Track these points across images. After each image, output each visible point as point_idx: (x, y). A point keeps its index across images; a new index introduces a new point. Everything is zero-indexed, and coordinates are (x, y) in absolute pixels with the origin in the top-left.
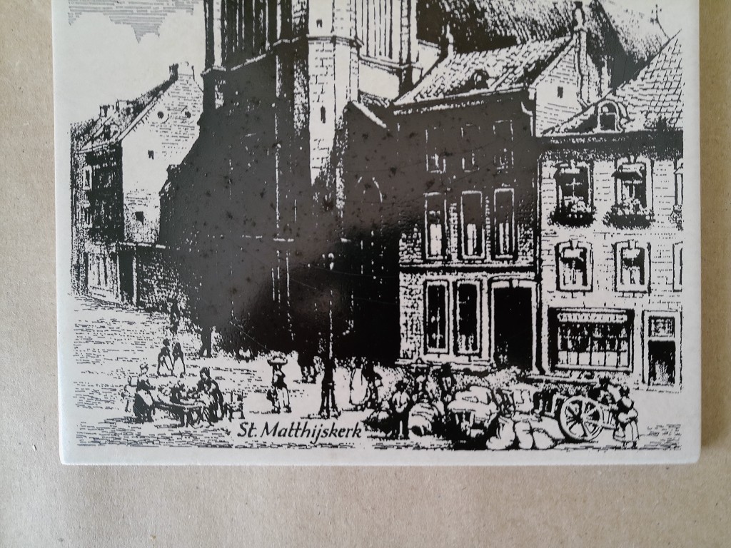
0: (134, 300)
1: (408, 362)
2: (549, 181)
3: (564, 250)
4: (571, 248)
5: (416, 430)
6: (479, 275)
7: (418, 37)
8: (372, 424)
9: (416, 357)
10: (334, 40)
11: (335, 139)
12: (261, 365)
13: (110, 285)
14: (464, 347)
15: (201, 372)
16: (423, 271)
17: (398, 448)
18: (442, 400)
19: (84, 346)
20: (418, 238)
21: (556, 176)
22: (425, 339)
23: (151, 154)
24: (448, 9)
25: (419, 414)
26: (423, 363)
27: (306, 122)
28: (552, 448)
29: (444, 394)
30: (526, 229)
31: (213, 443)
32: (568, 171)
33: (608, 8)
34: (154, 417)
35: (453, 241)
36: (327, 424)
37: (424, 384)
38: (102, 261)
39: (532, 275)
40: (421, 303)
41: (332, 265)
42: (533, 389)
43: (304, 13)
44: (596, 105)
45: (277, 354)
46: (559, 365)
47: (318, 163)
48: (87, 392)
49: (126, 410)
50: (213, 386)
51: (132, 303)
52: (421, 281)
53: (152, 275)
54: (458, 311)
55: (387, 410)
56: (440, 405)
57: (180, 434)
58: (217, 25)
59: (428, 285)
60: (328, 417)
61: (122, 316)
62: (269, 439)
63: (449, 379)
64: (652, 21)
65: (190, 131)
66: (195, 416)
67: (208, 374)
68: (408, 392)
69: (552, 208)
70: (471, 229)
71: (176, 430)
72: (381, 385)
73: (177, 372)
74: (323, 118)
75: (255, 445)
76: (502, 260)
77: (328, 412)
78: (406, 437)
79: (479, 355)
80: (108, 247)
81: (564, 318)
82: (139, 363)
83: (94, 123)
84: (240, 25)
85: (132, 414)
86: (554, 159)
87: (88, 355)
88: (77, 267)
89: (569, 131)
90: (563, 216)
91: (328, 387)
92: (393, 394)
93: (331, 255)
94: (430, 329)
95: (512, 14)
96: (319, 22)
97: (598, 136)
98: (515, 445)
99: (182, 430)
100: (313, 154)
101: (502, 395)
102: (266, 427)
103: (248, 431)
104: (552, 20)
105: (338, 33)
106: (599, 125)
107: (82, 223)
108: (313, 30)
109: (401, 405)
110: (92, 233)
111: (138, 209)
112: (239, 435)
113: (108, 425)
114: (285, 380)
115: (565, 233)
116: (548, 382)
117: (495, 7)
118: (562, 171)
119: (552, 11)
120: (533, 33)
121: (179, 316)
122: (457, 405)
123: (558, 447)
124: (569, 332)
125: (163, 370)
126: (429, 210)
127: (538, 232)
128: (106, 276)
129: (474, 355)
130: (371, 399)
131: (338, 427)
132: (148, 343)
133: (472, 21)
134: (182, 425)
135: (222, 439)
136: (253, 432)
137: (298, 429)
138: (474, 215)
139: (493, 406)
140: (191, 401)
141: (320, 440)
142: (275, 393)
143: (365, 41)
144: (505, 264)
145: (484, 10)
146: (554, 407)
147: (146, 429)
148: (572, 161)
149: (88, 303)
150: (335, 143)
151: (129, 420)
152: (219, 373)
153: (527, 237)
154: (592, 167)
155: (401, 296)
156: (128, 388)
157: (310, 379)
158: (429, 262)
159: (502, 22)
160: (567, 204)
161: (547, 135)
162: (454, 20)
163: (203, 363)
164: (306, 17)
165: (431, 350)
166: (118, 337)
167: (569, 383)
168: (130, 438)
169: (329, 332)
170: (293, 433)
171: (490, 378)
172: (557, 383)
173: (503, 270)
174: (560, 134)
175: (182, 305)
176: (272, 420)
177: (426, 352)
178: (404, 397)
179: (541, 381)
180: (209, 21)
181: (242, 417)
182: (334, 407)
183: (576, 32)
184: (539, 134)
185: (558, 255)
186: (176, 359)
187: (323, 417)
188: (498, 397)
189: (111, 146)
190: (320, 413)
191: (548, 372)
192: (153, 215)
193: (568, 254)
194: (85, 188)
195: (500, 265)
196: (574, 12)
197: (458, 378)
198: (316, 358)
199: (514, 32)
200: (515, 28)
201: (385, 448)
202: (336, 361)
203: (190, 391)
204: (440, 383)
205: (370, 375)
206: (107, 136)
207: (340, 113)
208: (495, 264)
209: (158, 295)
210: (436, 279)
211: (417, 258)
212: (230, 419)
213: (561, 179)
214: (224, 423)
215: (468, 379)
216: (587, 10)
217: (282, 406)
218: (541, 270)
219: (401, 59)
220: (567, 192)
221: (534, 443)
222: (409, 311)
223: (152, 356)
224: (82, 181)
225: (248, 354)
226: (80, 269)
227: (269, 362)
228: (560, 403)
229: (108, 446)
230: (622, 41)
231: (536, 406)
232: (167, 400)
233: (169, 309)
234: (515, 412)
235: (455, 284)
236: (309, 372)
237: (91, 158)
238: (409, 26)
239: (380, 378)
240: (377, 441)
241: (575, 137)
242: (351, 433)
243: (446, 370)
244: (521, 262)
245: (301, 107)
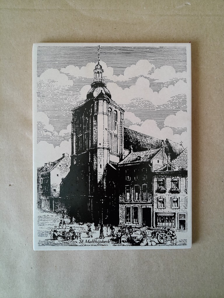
0: (53, 210)
1: (121, 225)
2: (155, 183)
3: (159, 199)
4: (161, 198)
5: (123, 241)
6: (139, 205)
7: (124, 148)
8: (112, 240)
9: (123, 224)
10: (104, 148)
11: (104, 172)
12: (85, 226)
13: (47, 207)
14: (135, 222)
15: (70, 228)
16: (125, 204)
17: (119, 245)
18: (129, 234)
19: (40, 222)
20: (124, 196)
21: (157, 181)
22: (125, 220)
23: (58, 175)
24: (131, 141)
25: (124, 237)
26: (125, 225)
27: (97, 168)
28: (156, 245)
29: (130, 233)
30: (150, 194)
31: (73, 245)
32: (160, 180)
33: (170, 141)
34: (58, 239)
35: (132, 197)
36: (101, 240)
37: (125, 230)
38: (45, 201)
39: (151, 205)
40: (124, 211)
41: (103, 202)
42: (151, 231)
43: (96, 142)
44: (167, 165)
45: (89, 223)
46: (158, 226)
47: (100, 178)
48: (41, 233)
49: (51, 237)
50: (73, 231)
51: (53, 211)
52: (125, 206)
53: (58, 204)
54: (133, 213)
55: (116, 237)
56: (129, 235)
57: (65, 243)
58: (74, 144)
59: (126, 207)
60: (102, 238)
61: (50, 214)
62: (87, 244)
63: (131, 229)
64: (180, 145)
65: (67, 170)
66: (68, 238)
67: (72, 228)
68: (121, 232)
69: (156, 189)
70: (137, 194)
71: (63, 242)
72: (115, 231)
73: (64, 228)
74: (101, 167)
75: (83, 245)
76: (144, 201)
77: (102, 237)
78: (121, 243)
79: (139, 224)
80: (47, 198)
81: (159, 215)
82: (54, 226)
83: (43, 167)
84: (80, 144)
85: (52, 238)
86: (157, 177)
87: (41, 224)
88: (39, 202)
89: (160, 171)
90: (159, 191)
91: (102, 231)
92: (118, 233)
93: (102, 200)
94: (127, 217)
95: (147, 143)
96: (100, 144)
97: (167, 172)
98: (147, 245)
99: (65, 242)
100: (98, 176)
101: (144, 233)
102: (86, 241)
103: (82, 242)
104: (156, 144)
105: (105, 147)
106: (168, 169)
107: (40, 192)
108: (99, 146)
109: (119, 235)
110: (42, 194)
111: (54, 188)
112: (79, 243)
113: (46, 241)
114: (91, 230)
115: (159, 195)
116: (155, 230)
117: (143, 141)
118: (159, 180)
119: (156, 142)
120: (152, 147)
121: (64, 214)
122: (133, 235)
123: (157, 245)
124: (160, 218)
125: (60, 227)
126: (126, 189)
127: (153, 195)
128: (46, 205)
129: (137, 223)
130: (112, 234)
131: (104, 241)
132: (57, 221)
133: (137, 144)
134: (65, 241)
135: (75, 244)
136: (83, 242)
137: (94, 241)
138: (137, 190)
139: (142, 236)
140: (67, 235)
141: (100, 244)
142: (89, 233)
143: (111, 149)
144: (145, 202)
145: (140, 142)
146: (156, 236)
147: (56, 242)
148: (161, 178)
149: (41, 211)
150: (104, 173)
151: (52, 240)
152: (74, 228)
153: (150, 196)
154: (166, 179)
155: (120, 210)
156: (51, 232)
157: (97, 229)
158: (126, 201)
159: (144, 144)
160: (160, 188)
161: (155, 172)
162: (133, 144)
163: (71, 225)
164: (97, 143)
165: (127, 222)
166: (49, 219)
167: (160, 230)
168: (52, 244)
169: (102, 218)
170: (93, 242)
171: (141, 229)
172: (157, 230)
173: (144, 203)
174: (158, 172)
175: (65, 212)
176: (88, 239)
177: (126, 223)
178: (120, 233)
179: (153, 229)
180: (73, 143)
181: (80, 239)
182: (103, 236)
183: (162, 147)
184: (153, 172)
185: (157, 200)
186: (64, 225)
187: (100, 238)
188: (143, 233)
189: (47, 173)
190: (99, 237)
191: (155, 227)
192: (58, 190)
193: (160, 200)
194: (41, 183)
195: (144, 202)
196: (162, 142)
197: (133, 229)
198: (99, 224)
199: (147, 147)
200: (147, 146)
201: (116, 245)
202: (104, 225)
203: (67, 232)
204: (129, 230)
205: (112, 228)
206: (47, 171)
207: (105, 166)
208: (142, 202)
209: (59, 209)
210: (128, 206)
211: (123, 201)
212: (77, 239)
213: (158, 182)
214: (76, 240)
215: (136, 229)
216: (165, 142)
217: (90, 236)
218: (153, 204)
219: (120, 153)
220: (160, 185)
221: (152, 244)
222: (122, 213)
223: (57, 224)
224: (40, 181)
225: (82, 223)
226: (39, 203)
227: (87, 225)
228: (158, 234)
229: (46, 246)
230: (173, 150)
231: (152, 235)
232: (61, 235)
233: (62, 213)
234: (147, 237)
235: (133, 207)
236: (97, 228)
237: (42, 176)
238: (122, 145)
239: (114, 229)
240: (114, 244)
241: (162, 172)
242: (107, 242)
243: (131, 227)
244: (149, 202)
245: (95, 164)
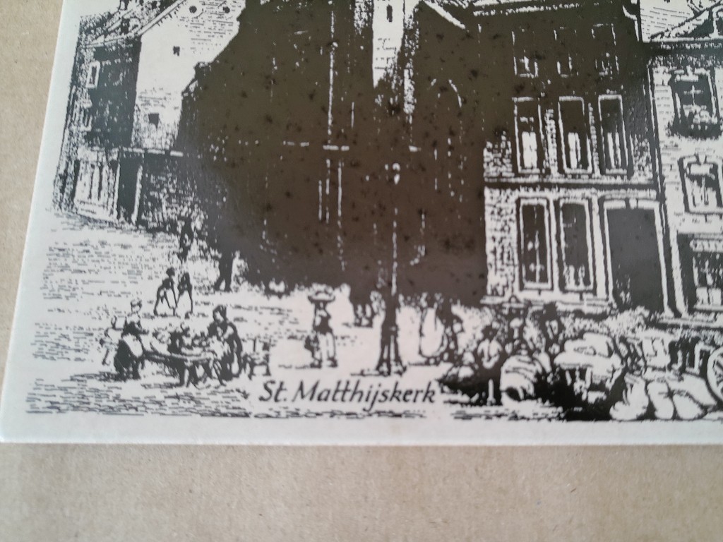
0: (134, 217)
1: (498, 300)
2: (663, 88)
3: (689, 165)
4: (698, 163)
5: (513, 393)
6: (587, 192)
8: (451, 384)
9: (508, 294)
11: (403, 40)
12: (299, 304)
13: (104, 198)
14: (573, 281)
15: (215, 312)
16: (515, 187)
17: (488, 418)
18: (547, 351)
19: (58, 276)
20: (507, 147)
21: (671, 83)
22: (520, 271)
23: (176, 50)
25: (516, 370)
26: (518, 301)
27: (369, 21)
28: (700, 417)
29: (549, 344)
30: (641, 140)
31: (223, 410)
32: (684, 78)
34: (141, 372)
35: (552, 152)
36: (388, 383)
37: (521, 330)
38: (97, 170)
39: (653, 193)
40: (513, 226)
41: (397, 179)
42: (668, 338)
44: (710, 10)
45: (321, 288)
46: (699, 306)
47: (383, 64)
48: (52, 338)
49: (104, 362)
50: (230, 330)
51: (130, 222)
52: (513, 198)
53: (162, 187)
54: (562, 236)
55: (471, 365)
56: (544, 359)
57: (177, 397)
59: (523, 202)
60: (389, 373)
61: (114, 237)
62: (305, 405)
63: (554, 324)
65: (227, 27)
66: (200, 371)
67: (223, 313)
68: (499, 340)
69: (670, 118)
70: (573, 139)
71: (172, 392)
72: (462, 330)
73: (181, 311)
74: (390, 17)
75: (283, 414)
76: (615, 176)
77: (389, 366)
78: (498, 402)
79: (594, 292)
80: (107, 153)
81: (699, 247)
82: (130, 299)
83: (110, 16)
85: (111, 369)
86: (666, 64)
87: (61, 288)
88: (64, 177)
89: (681, 36)
90: (682, 127)
91: (389, 333)
92: (479, 342)
93: (396, 166)
94: (526, 258)
97: (716, 41)
98: (650, 414)
99: (181, 391)
100: (376, 54)
101: (628, 345)
102: (301, 388)
103: (273, 392)
106: (716, 31)
107: (79, 125)
109: (490, 358)
110: (89, 137)
111: (152, 110)
112: (262, 399)
113: (74, 384)
114: (331, 323)
115: (688, 147)
116: (686, 327)
118: (678, 78)
121: (191, 237)
122: (568, 358)
123: (708, 416)
124: (707, 264)
125: (162, 308)
126: (520, 115)
127: (655, 144)
128: (100, 188)
129: (587, 292)
130: (448, 350)
131: (403, 387)
132: (146, 273)
134: (180, 384)
135: (236, 404)
136: (282, 395)
137: (346, 390)
138: (575, 121)
139: (615, 360)
140: (197, 350)
141: (378, 407)
142: (316, 340)
144: (619, 181)
146: (698, 362)
147: (129, 389)
148: (689, 68)
149: (71, 221)
150: (403, 43)
151: (106, 377)
152: (239, 313)
153: (642, 150)
154: (713, 74)
155: (488, 217)
156: (111, 332)
157: (365, 322)
158: (523, 175)
160: (687, 113)
161: (656, 40)
163: (219, 299)
165: (528, 284)
166: (103, 264)
167: (715, 329)
168: (104, 402)
169: (392, 261)
170: (339, 395)
171: (609, 322)
172: (699, 329)
173: (616, 187)
174: (671, 39)
175: (197, 224)
176: (310, 377)
177: (522, 288)
178: (492, 348)
179: (677, 326)
181: (268, 373)
182: (398, 360)
184: (646, 39)
185: (682, 171)
186: (181, 293)
187: (382, 373)
188: (622, 348)
189: (128, 41)
190: (378, 368)
191: (685, 314)
192: (171, 117)
193: (695, 170)
194: (88, 86)
195: (613, 181)
197: (567, 322)
198: (374, 295)
201: (468, 417)
202: (401, 298)
203: (196, 337)
204: (543, 328)
205: (447, 317)
206: (125, 30)
207: (409, 12)
208: (606, 180)
209: (166, 212)
210: (532, 197)
211: (506, 170)
212: (250, 376)
213: (678, 87)
214: (242, 382)
215: (580, 324)
217: (325, 357)
218: (663, 189)
220: (686, 100)
221: (675, 411)
222: (498, 235)
223: (148, 290)
224: (87, 80)
225: (281, 287)
226: (67, 180)
227: (310, 299)
228: (705, 356)
229: (71, 414)
231: (674, 360)
232: (163, 349)
233: (179, 230)
234: (646, 367)
235: (556, 203)
236: (364, 312)
237: (100, 53)
239: (460, 321)
240: (457, 408)
241: (689, 43)
242: (421, 396)
243: (550, 311)
244: (638, 178)
245: (363, 5)
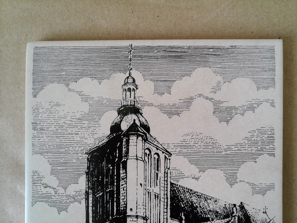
7: (171, 217)
10: (137, 217)
24: (183, 206)
33: (246, 207)
43: (125, 205)
58: (90, 209)
64: (264, 212)
84: (100, 210)
95: (208, 209)
96: (131, 209)
104: (224, 211)
105: (139, 214)
108: (129, 213)
117: (202, 206)
119: (224, 208)
120: (216, 217)
133: (192, 211)
143: (149, 218)
145: (197, 207)
159: (204, 212)
162: (185, 210)
164: (126, 207)
180: (87, 207)
183: (233, 216)
196: (233, 208)
199: (209, 216)
200: (209, 214)
216: (238, 208)
230: (252, 220)
238: (167, 212)
